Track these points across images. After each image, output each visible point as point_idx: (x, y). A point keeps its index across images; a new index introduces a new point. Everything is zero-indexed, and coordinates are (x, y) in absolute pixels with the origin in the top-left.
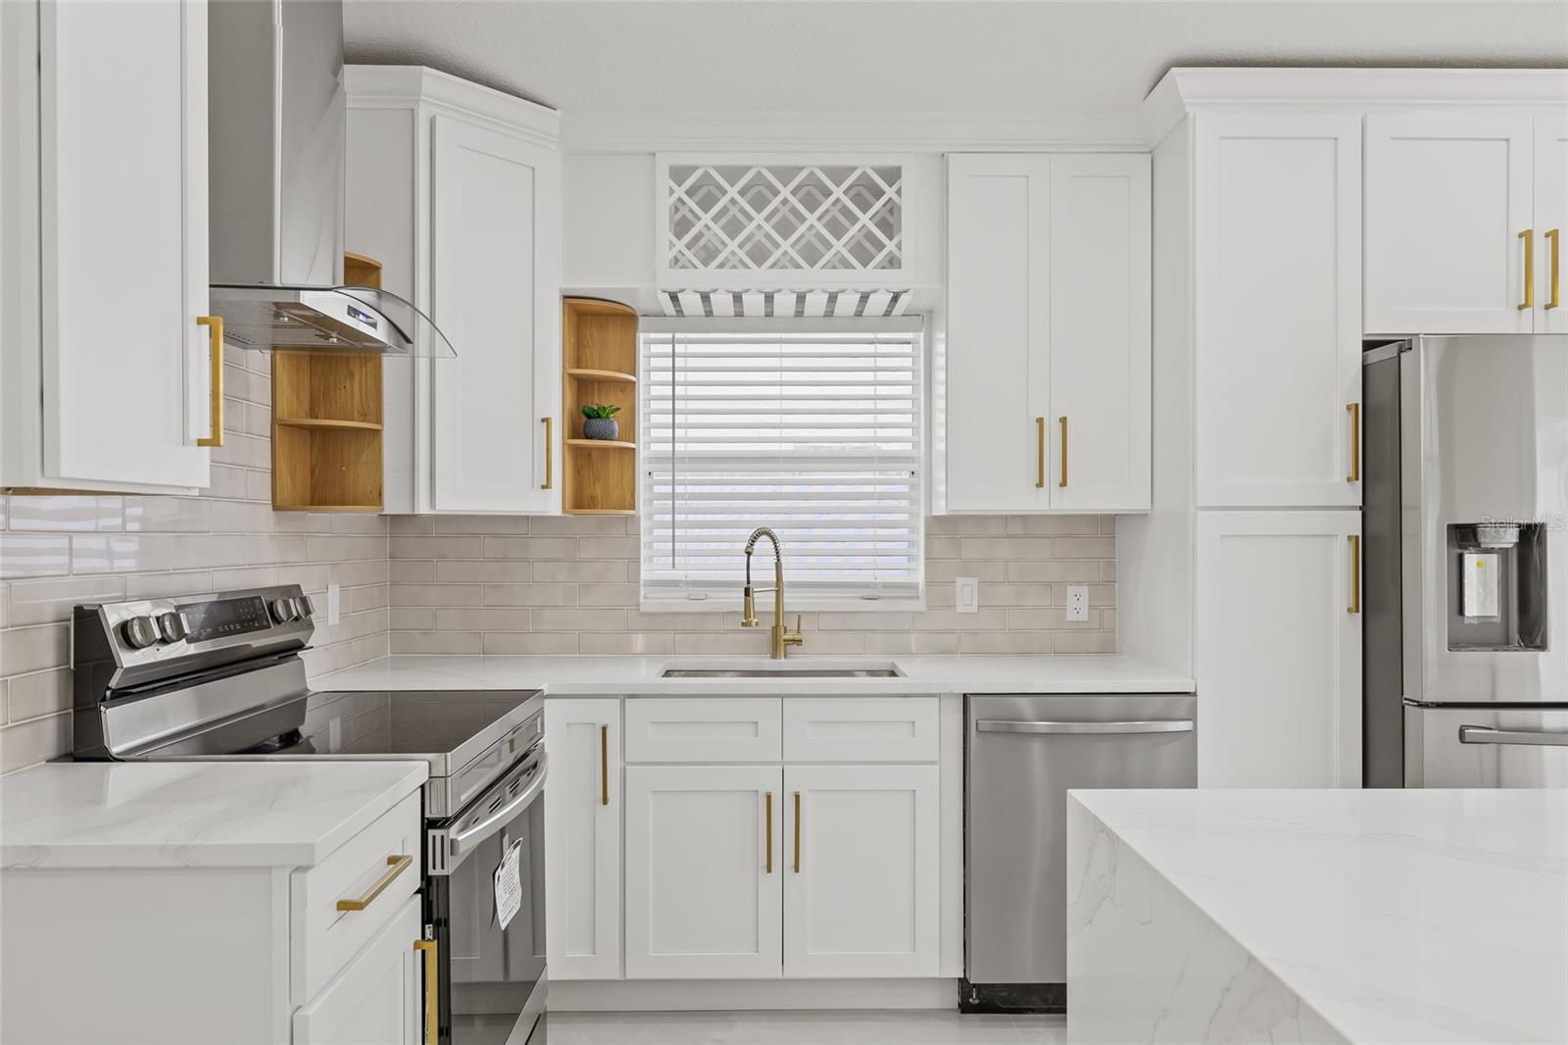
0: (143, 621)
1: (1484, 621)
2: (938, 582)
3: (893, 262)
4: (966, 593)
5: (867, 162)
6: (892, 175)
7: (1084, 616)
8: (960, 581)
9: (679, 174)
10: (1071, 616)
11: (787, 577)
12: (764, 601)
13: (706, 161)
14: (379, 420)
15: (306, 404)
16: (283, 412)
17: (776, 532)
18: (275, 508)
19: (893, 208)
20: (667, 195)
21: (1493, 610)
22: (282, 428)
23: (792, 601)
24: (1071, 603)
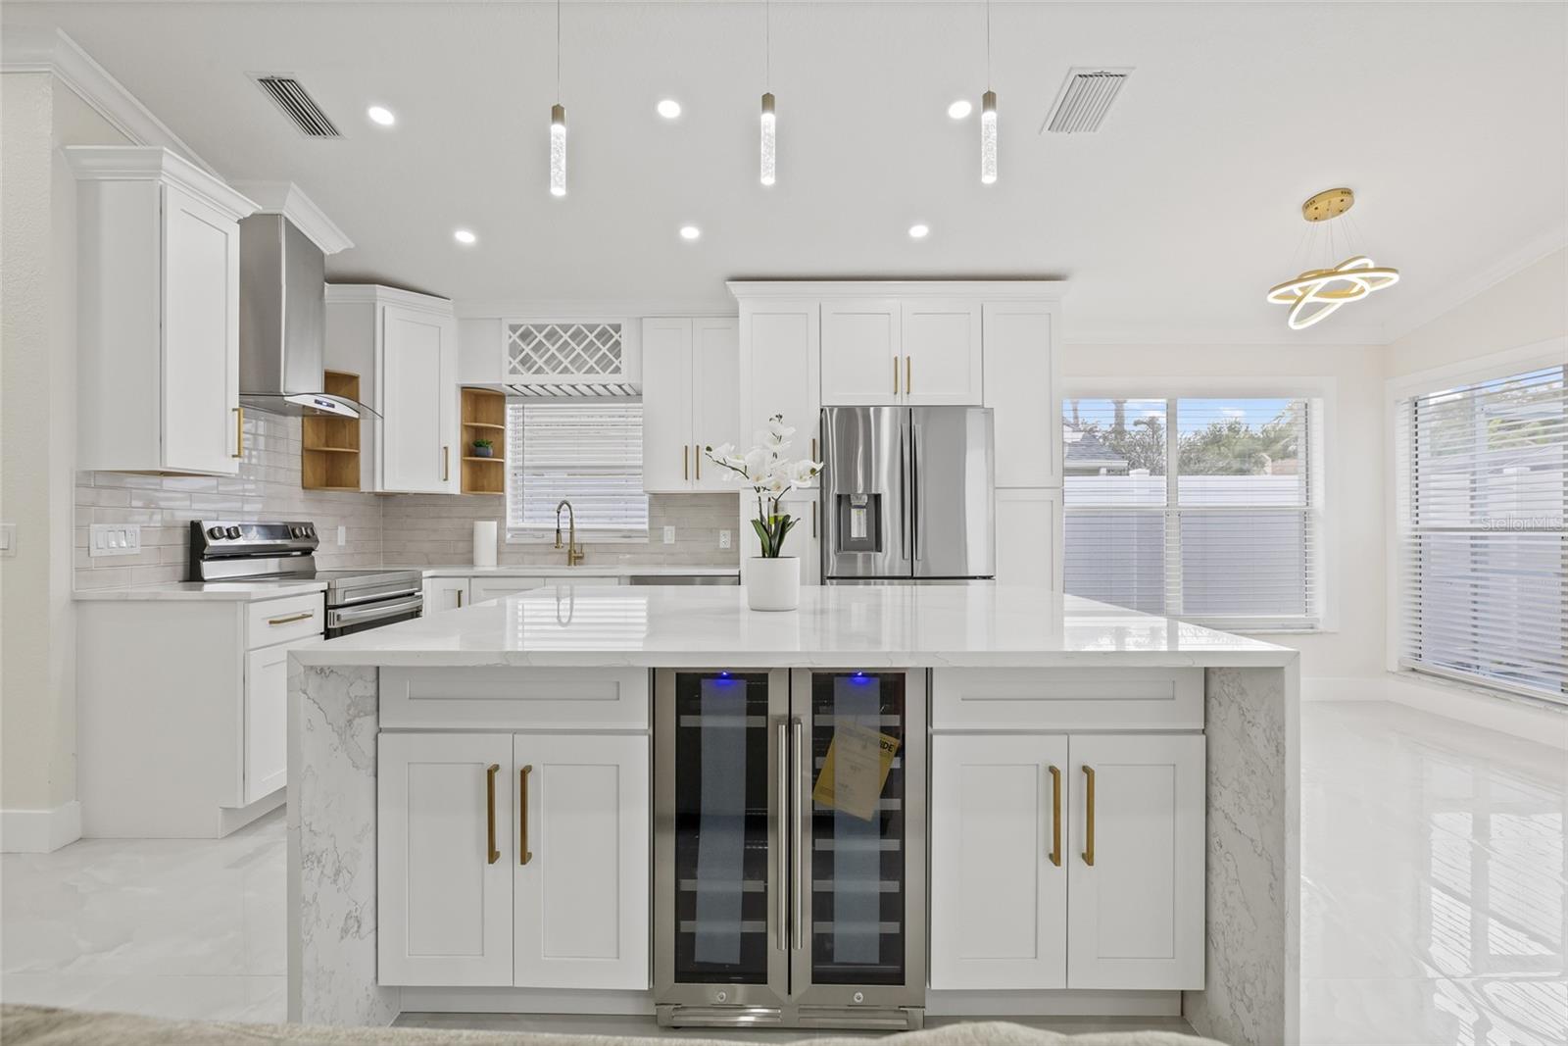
0: (220, 528)
1: (860, 540)
2: (655, 527)
3: (617, 370)
4: (669, 534)
5: (604, 322)
6: (617, 328)
7: (728, 546)
8: (666, 528)
9: (514, 328)
10: (722, 546)
11: (575, 526)
12: (565, 537)
13: (527, 322)
14: (358, 448)
15: (323, 440)
16: (309, 444)
17: (571, 504)
18: (303, 488)
19: (618, 343)
20: (507, 339)
21: (864, 535)
22: (307, 452)
23: (578, 537)
24: (722, 539)
